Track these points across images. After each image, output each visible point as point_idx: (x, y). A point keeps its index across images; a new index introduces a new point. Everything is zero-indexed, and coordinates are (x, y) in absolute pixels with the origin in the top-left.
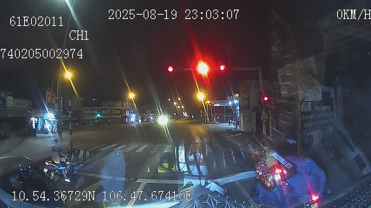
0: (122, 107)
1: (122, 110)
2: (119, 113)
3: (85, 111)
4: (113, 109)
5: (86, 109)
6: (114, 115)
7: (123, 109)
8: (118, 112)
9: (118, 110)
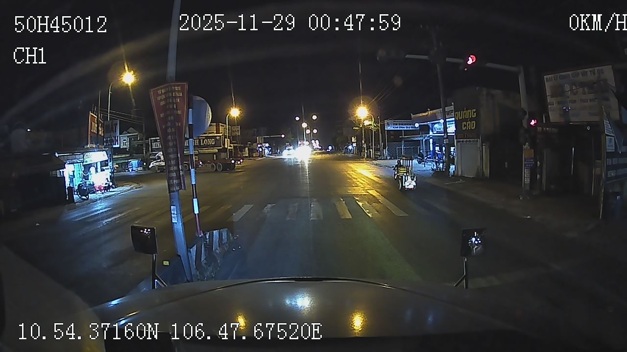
0: (216, 133)
1: (218, 138)
2: (214, 144)
3: (154, 144)
4: (204, 138)
5: (156, 141)
6: (206, 147)
7: (220, 136)
8: (212, 142)
9: (212, 139)
